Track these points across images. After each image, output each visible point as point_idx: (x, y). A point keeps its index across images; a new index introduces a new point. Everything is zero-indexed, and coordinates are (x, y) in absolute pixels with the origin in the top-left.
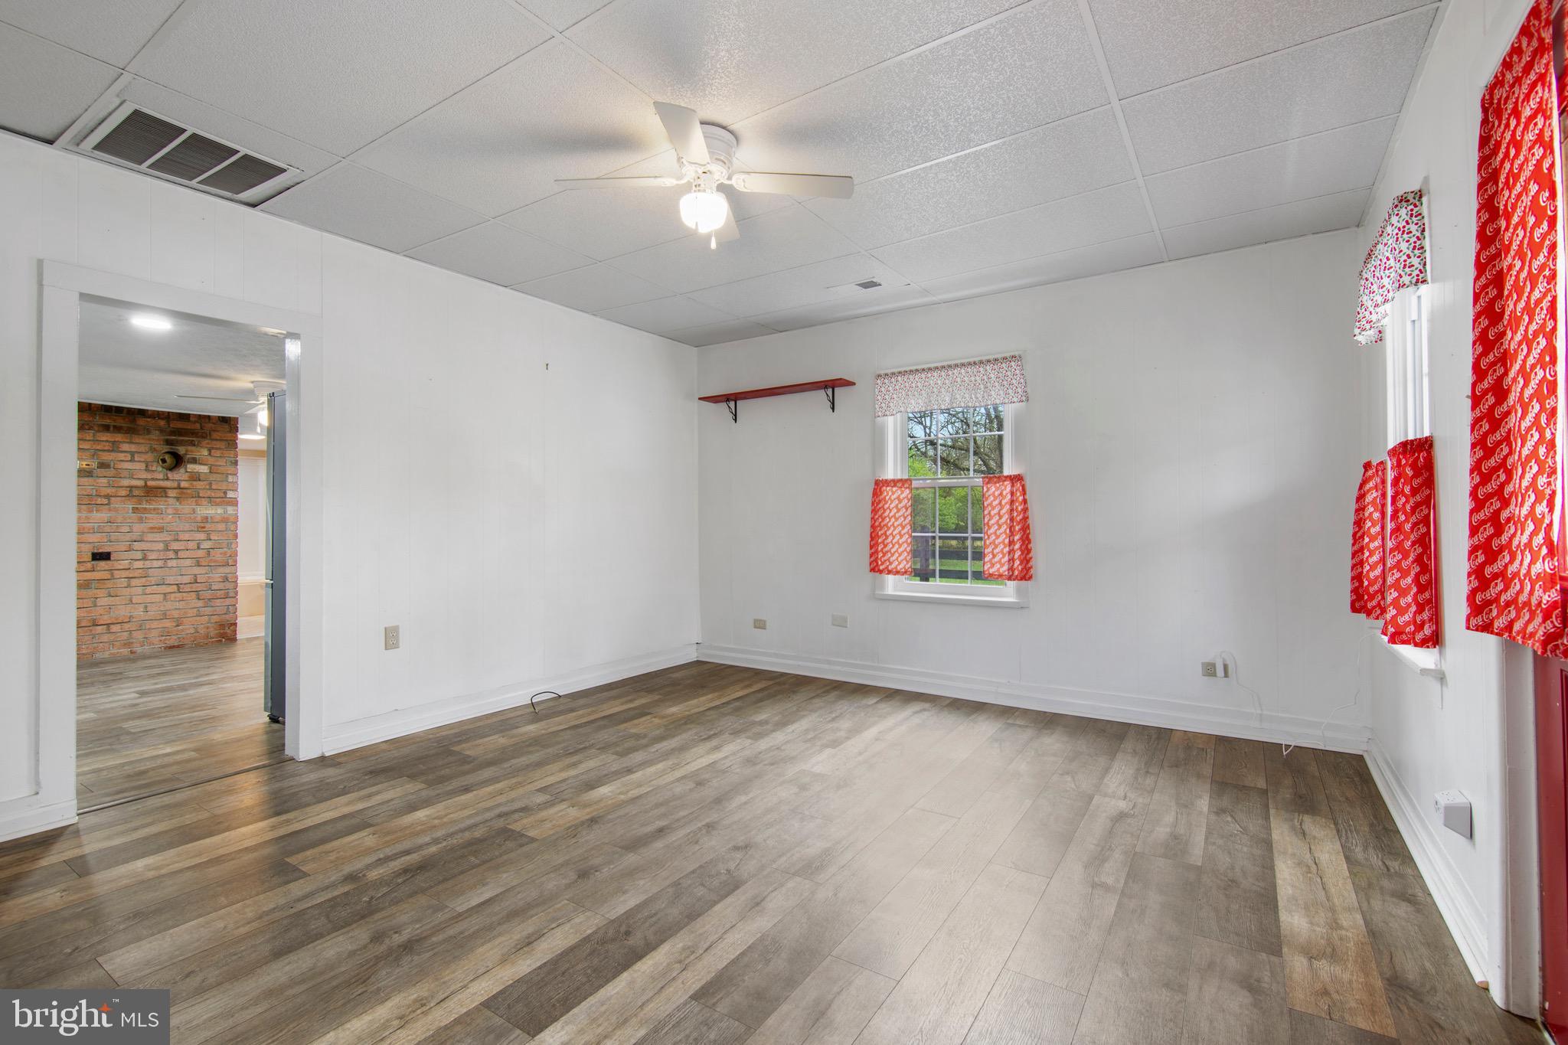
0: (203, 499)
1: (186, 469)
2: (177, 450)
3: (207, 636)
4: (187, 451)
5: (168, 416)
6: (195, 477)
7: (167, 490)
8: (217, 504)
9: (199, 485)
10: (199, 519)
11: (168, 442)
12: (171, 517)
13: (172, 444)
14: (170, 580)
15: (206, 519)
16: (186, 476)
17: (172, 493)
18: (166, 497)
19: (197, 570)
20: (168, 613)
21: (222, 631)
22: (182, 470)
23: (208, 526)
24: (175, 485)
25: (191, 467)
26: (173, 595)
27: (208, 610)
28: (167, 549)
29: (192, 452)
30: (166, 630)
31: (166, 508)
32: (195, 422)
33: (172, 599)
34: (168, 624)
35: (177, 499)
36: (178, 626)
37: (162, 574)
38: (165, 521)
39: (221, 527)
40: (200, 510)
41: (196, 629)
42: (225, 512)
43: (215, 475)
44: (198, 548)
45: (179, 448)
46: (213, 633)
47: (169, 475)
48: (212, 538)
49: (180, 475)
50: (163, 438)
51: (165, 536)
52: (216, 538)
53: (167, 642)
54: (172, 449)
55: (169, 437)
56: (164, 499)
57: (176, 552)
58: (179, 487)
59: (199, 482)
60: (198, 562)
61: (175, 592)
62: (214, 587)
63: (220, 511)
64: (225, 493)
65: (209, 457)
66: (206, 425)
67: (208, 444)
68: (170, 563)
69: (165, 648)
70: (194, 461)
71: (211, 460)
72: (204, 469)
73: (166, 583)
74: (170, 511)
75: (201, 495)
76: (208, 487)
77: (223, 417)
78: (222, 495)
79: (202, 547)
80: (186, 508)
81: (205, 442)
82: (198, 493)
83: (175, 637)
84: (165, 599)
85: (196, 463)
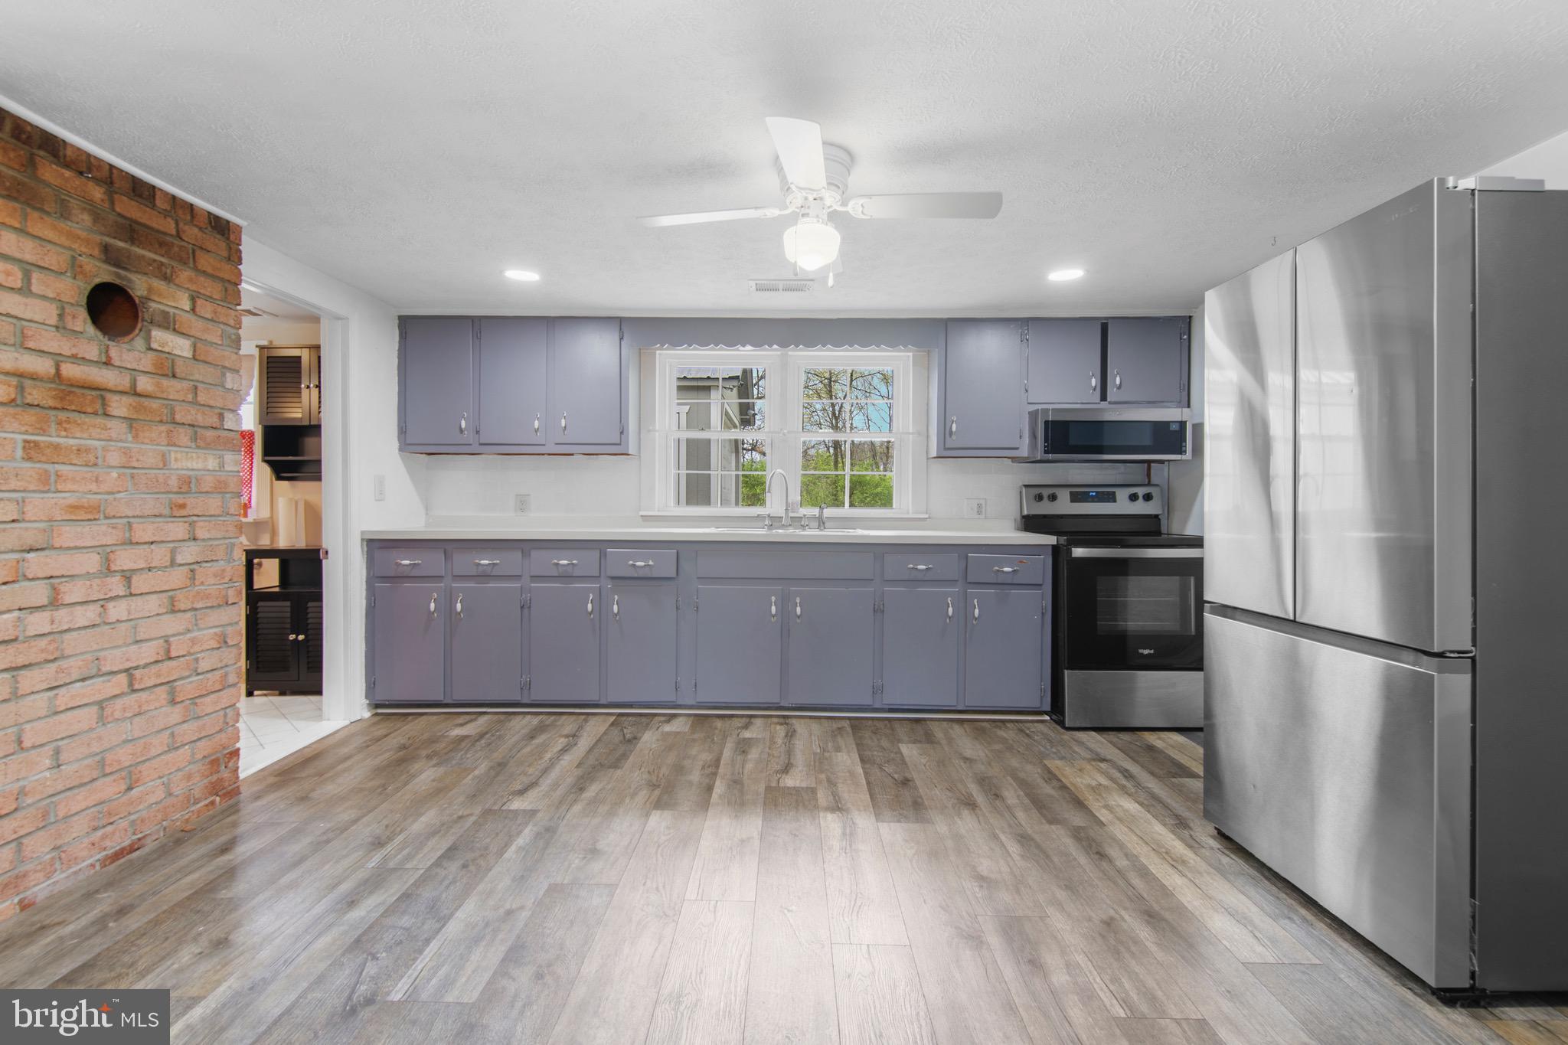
0: (181, 430)
1: (148, 339)
2: (130, 281)
3: (189, 800)
4: (150, 289)
5: (110, 178)
6: (167, 368)
7: (108, 395)
8: (208, 446)
9: (175, 389)
10: (174, 483)
11: (109, 255)
12: (115, 475)
13: (117, 265)
14: (114, 660)
15: (187, 484)
16: (147, 362)
17: (119, 406)
18: (106, 415)
19: (172, 625)
20: (109, 757)
21: (215, 778)
22: (139, 343)
23: (190, 500)
24: (124, 382)
25: (160, 337)
26: (119, 703)
27: (189, 730)
28: (108, 570)
29: (160, 295)
30: (105, 808)
31: (104, 449)
32: (165, 214)
33: (117, 715)
34: (109, 788)
35: (130, 422)
36: (130, 789)
37: (95, 647)
38: (104, 488)
39: (213, 504)
40: (176, 460)
41: (167, 786)
42: (222, 465)
43: (201, 366)
44: (173, 563)
45: (134, 277)
46: (199, 785)
47: (114, 353)
48: (201, 533)
49: (129, 353)
50: (98, 238)
51: (102, 533)
52: (207, 536)
53: (108, 843)
54: (118, 276)
55: (107, 239)
56: (99, 420)
57: (127, 577)
58: (134, 392)
59: (173, 382)
60: (172, 599)
61: (122, 694)
62: (204, 666)
63: (212, 463)
64: (221, 417)
65: (190, 316)
66: (186, 228)
67: (191, 280)
68: (117, 610)
69: (105, 862)
70: (167, 323)
71: (196, 326)
72: (180, 347)
73: (104, 669)
74: (114, 458)
75: (178, 418)
76: (190, 397)
77: (217, 218)
78: (214, 420)
79: (179, 559)
80: (148, 450)
81: (185, 275)
82: (173, 413)
83: (124, 824)
84: (102, 719)
85: (167, 328)
